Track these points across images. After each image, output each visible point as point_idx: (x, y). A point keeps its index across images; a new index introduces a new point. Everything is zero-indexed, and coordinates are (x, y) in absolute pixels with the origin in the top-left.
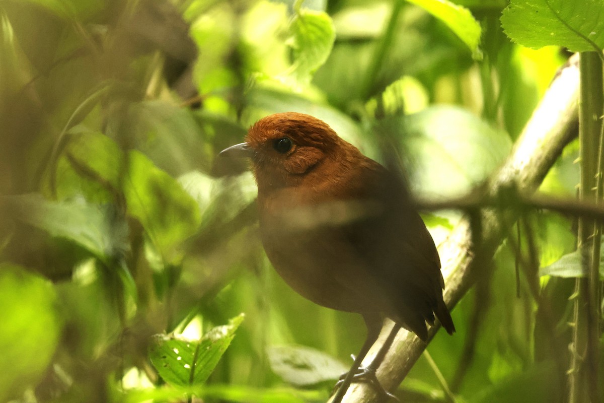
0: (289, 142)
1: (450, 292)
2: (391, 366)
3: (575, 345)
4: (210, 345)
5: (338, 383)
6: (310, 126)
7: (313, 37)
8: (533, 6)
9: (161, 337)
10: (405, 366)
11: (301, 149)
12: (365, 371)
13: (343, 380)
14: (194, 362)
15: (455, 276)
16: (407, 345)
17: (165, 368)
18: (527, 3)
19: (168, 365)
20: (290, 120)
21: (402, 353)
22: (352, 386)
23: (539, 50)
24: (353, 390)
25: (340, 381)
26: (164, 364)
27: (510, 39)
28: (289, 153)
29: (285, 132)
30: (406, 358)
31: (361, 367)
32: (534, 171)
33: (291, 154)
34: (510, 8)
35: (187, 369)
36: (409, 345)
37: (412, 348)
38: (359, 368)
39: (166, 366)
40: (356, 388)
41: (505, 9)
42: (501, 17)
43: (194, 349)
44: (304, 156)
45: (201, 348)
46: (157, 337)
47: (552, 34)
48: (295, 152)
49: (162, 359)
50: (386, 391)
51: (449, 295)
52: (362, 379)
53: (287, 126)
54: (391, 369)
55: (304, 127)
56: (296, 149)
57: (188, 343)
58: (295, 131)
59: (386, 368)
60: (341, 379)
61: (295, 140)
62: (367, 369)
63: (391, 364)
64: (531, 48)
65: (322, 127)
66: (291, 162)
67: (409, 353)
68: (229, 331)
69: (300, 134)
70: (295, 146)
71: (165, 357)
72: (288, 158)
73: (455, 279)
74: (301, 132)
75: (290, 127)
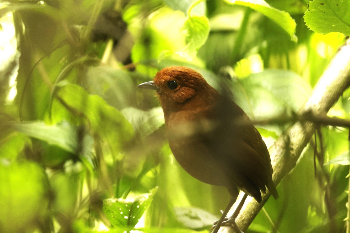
0: (176, 84)
1: (277, 174)
2: (243, 217)
3: (349, 204)
4: (139, 204)
5: (213, 226)
6: (190, 75)
7: (198, 29)
8: (322, 9)
9: (111, 201)
10: (252, 217)
11: (183, 88)
12: (229, 219)
13: (216, 225)
14: (130, 215)
15: (279, 165)
16: (252, 205)
17: (113, 218)
18: (319, 8)
19: (115, 217)
20: (178, 71)
21: (249, 209)
22: (221, 228)
23: (326, 35)
24: (222, 230)
25: (214, 225)
26: (113, 216)
27: (310, 29)
28: (176, 90)
29: (174, 78)
30: (252, 212)
31: (226, 217)
32: (324, 105)
33: (177, 91)
34: (309, 11)
35: (126, 219)
36: (253, 204)
37: (255, 206)
38: (225, 218)
39: (114, 217)
40: (224, 229)
41: (306, 11)
42: (304, 16)
43: (130, 207)
44: (184, 92)
45: (133, 206)
46: (109, 201)
47: (334, 25)
48: (179, 89)
49: (112, 213)
50: (241, 231)
51: (276, 176)
52: (227, 224)
53: (176, 74)
54: (243, 218)
55: (186, 76)
56: (180, 88)
57: (126, 204)
58: (180, 77)
59: (241, 218)
60: (214, 224)
61: (180, 83)
62: (230, 218)
63: (243, 215)
64: (321, 34)
65: (197, 77)
66: (176, 95)
67: (254, 209)
68: (150, 196)
69: (184, 79)
70: (179, 86)
71: (113, 212)
72: (175, 92)
73: (279, 167)
74: (184, 78)
75: (178, 75)
